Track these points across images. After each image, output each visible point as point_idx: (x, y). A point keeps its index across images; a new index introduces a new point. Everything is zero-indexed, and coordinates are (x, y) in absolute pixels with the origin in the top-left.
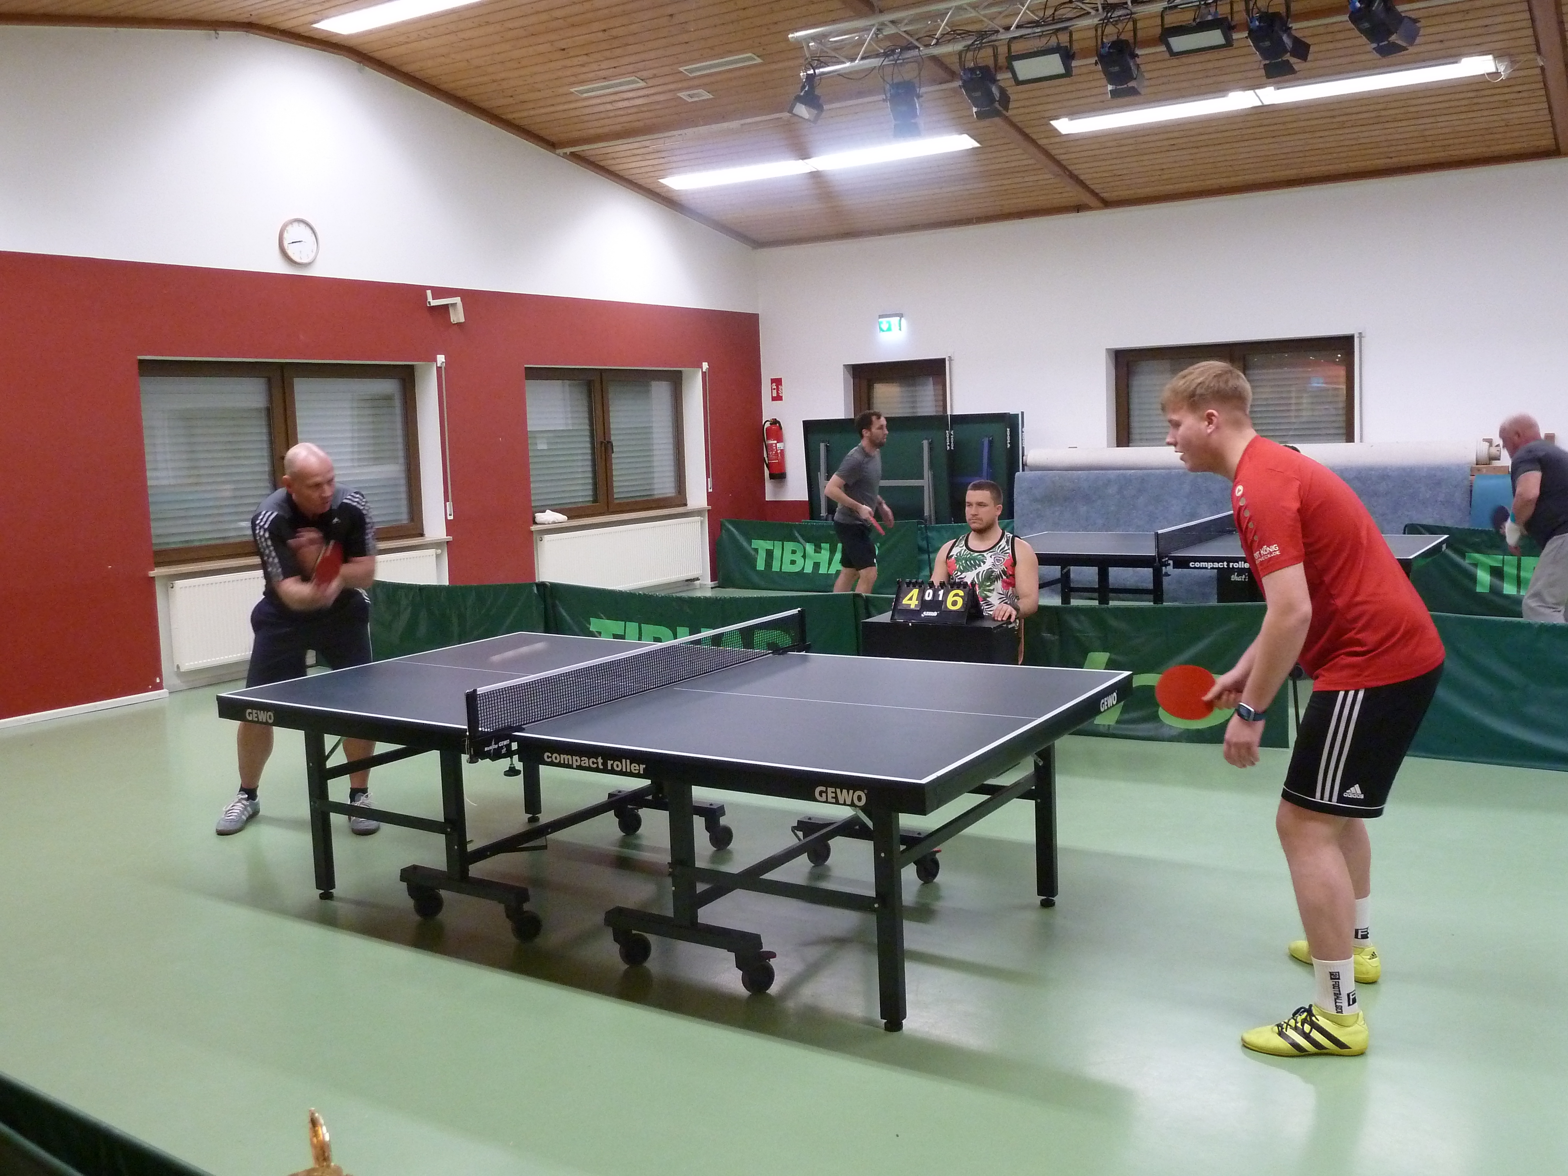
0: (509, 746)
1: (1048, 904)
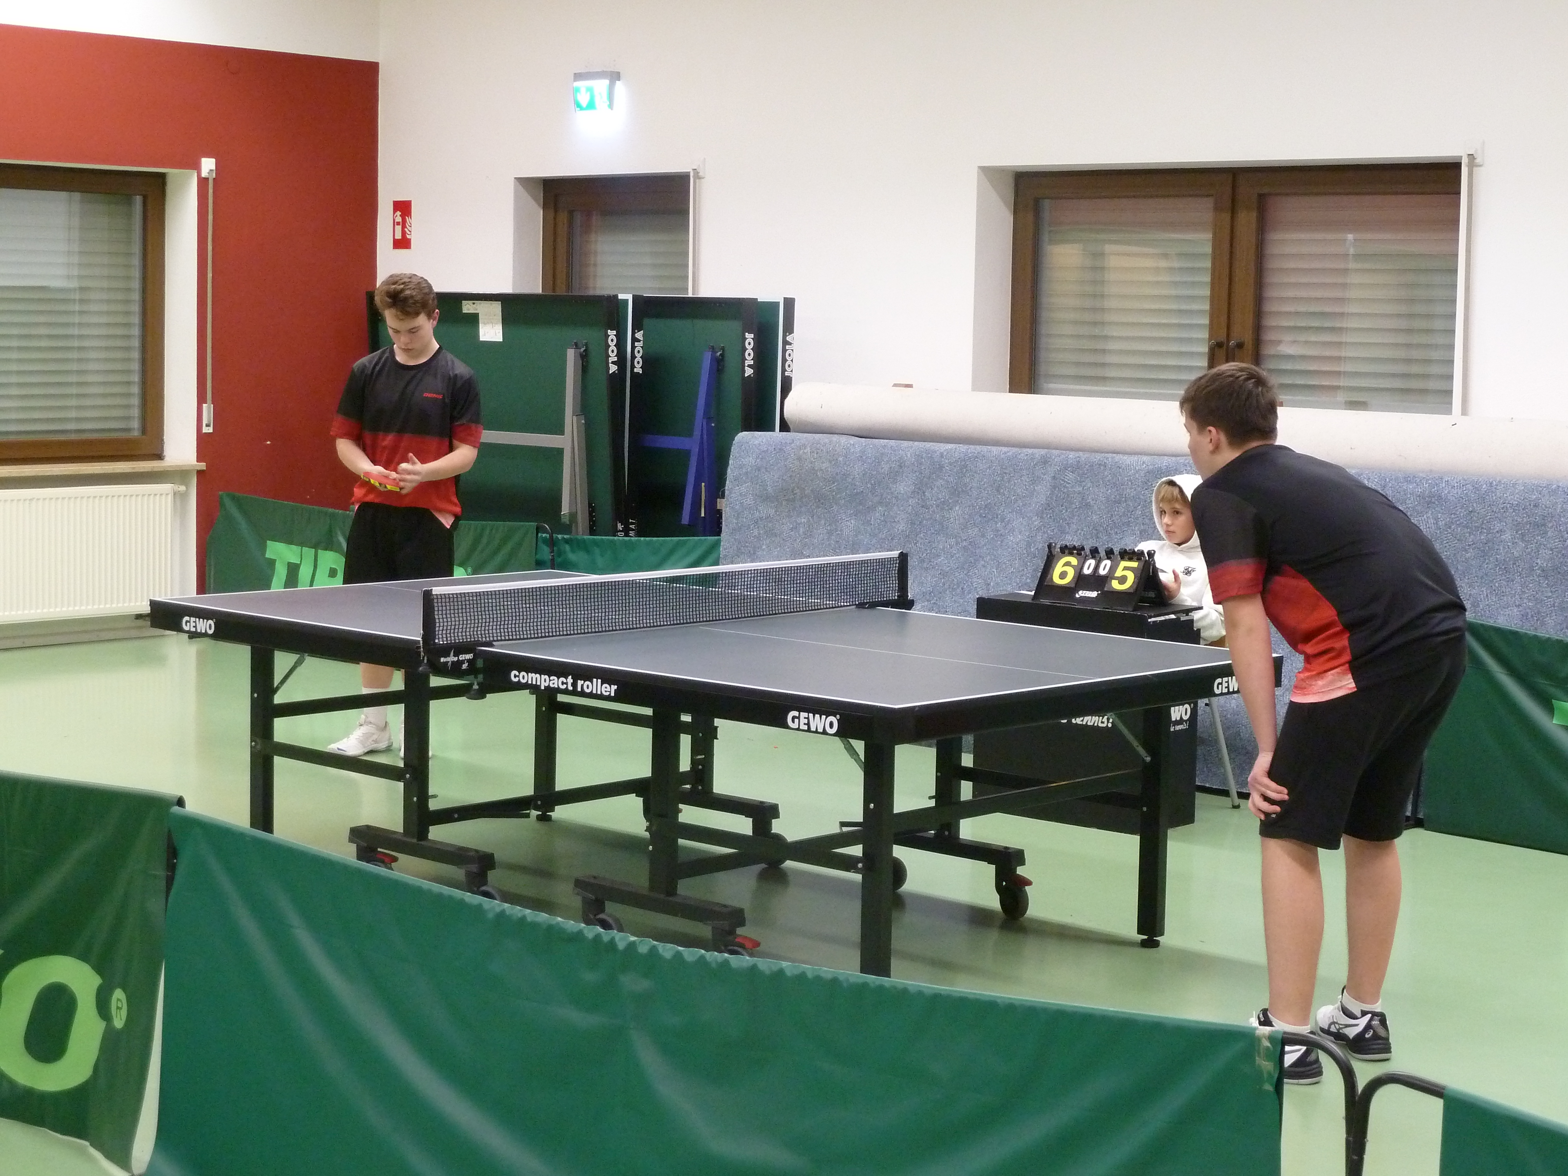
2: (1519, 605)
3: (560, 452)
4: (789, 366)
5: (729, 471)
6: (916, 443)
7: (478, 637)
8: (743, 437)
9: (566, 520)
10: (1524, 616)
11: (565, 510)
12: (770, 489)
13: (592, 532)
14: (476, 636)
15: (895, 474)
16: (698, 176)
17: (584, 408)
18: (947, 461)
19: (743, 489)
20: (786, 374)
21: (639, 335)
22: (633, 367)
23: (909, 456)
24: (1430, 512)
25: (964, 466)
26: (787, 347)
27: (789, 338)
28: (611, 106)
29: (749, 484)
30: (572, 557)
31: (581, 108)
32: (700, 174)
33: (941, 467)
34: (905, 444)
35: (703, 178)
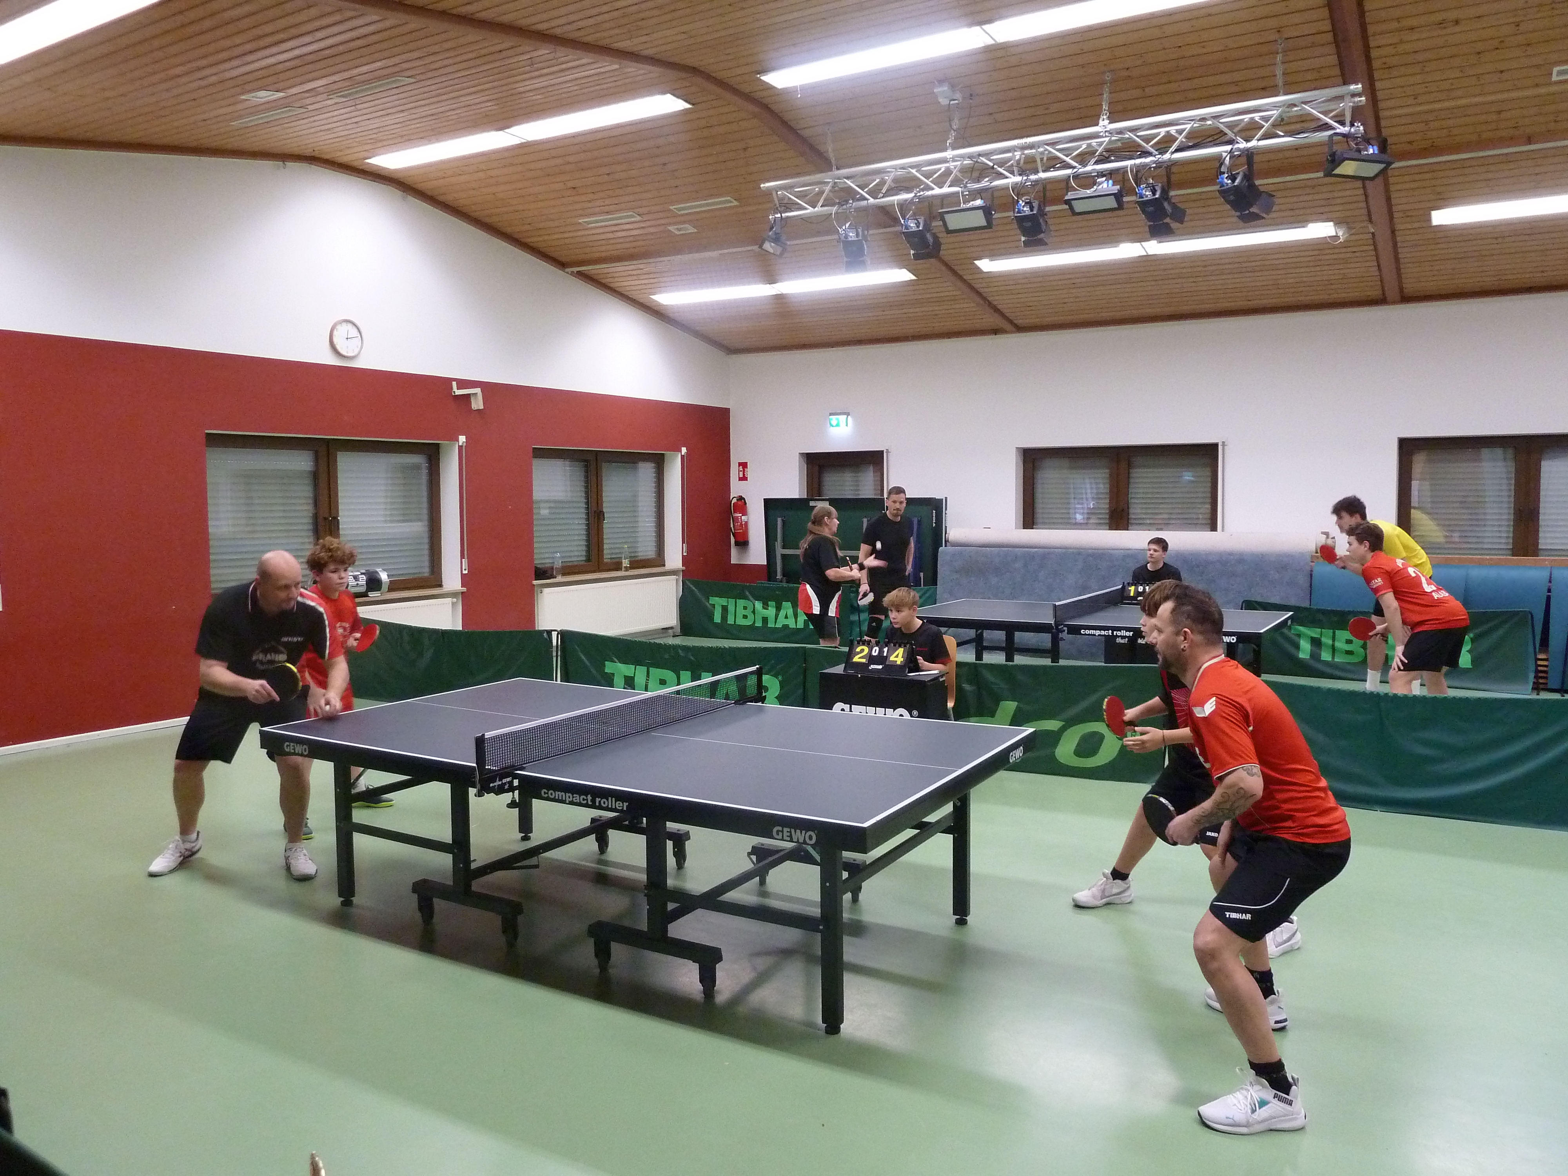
0: (511, 783)
1: (961, 922)
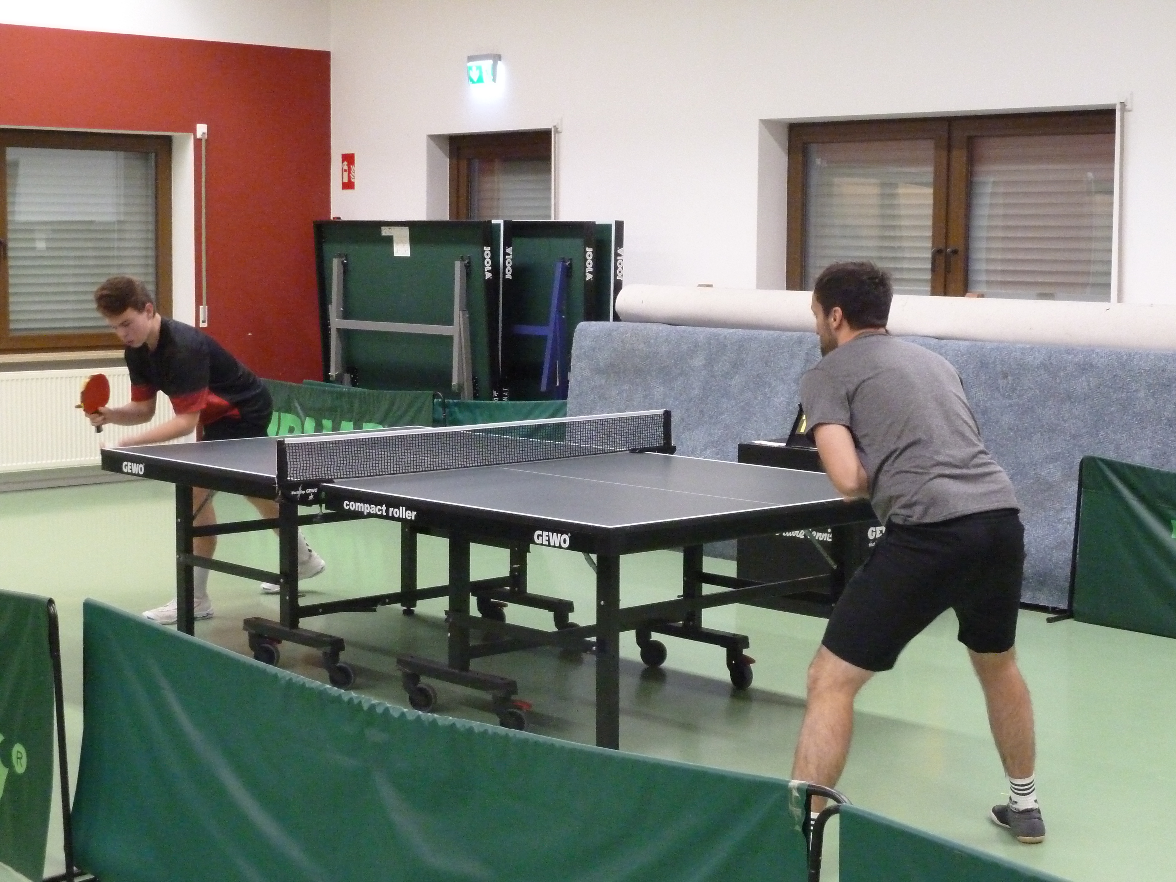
2: (1150, 448)
3: (451, 338)
4: (620, 272)
5: (573, 352)
6: (708, 329)
7: (322, 476)
8: (583, 325)
9: (455, 389)
10: (1154, 456)
11: (455, 382)
12: (602, 364)
13: (476, 398)
14: (320, 475)
15: (693, 351)
16: (557, 131)
17: (468, 306)
18: (729, 342)
19: (583, 365)
20: (618, 278)
21: (509, 250)
22: (504, 274)
23: (702, 338)
24: (1084, 377)
25: (741, 345)
26: (618, 258)
27: (619, 251)
28: (494, 80)
29: (587, 360)
30: (460, 416)
31: (473, 82)
32: (559, 129)
33: (725, 346)
34: (699, 329)
35: (561, 132)
